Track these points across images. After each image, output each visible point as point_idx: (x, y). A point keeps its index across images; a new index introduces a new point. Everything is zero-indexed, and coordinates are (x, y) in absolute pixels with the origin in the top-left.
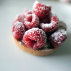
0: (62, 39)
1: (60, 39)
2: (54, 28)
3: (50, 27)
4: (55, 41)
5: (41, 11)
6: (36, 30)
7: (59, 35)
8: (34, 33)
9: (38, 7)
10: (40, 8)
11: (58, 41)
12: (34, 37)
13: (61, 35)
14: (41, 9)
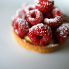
1: (66, 33)
2: (59, 22)
3: (54, 22)
4: (61, 36)
5: (44, 6)
6: (42, 26)
7: (64, 29)
8: (41, 28)
9: (42, 3)
10: (43, 3)
11: (64, 35)
13: (66, 29)
14: (44, 5)
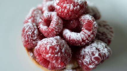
0: (96, 62)
2: (86, 41)
3: (78, 39)
4: (85, 64)
7: (93, 54)
9: (62, 4)
10: (65, 5)
11: (90, 64)
12: (47, 56)
13: (97, 55)
